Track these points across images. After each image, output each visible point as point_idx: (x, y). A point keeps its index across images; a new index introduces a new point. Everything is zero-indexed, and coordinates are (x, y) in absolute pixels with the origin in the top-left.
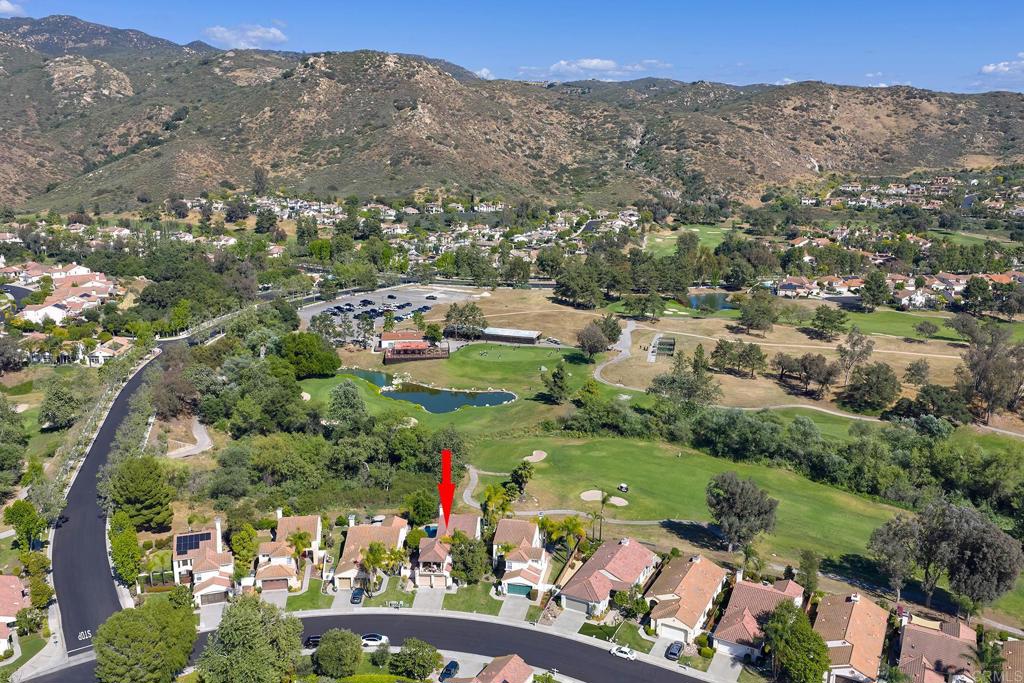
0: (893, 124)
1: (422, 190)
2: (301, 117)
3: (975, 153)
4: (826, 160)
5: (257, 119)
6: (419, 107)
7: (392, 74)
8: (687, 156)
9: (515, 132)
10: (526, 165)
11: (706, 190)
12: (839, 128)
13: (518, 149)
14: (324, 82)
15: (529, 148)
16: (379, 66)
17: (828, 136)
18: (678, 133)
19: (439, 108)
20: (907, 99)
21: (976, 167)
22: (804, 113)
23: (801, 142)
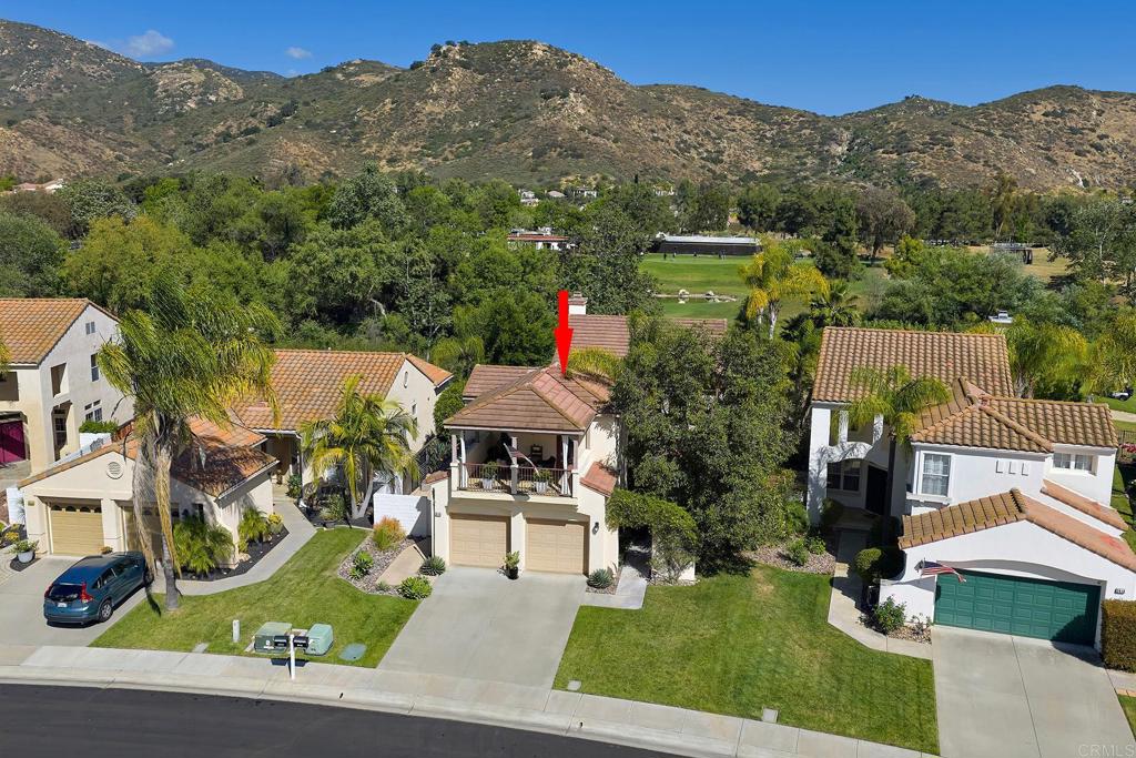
1: (570, 178)
2: (428, 109)
4: (1091, 174)
5: (375, 112)
6: (572, 94)
7: (541, 63)
8: (913, 159)
9: (689, 133)
10: (703, 167)
12: (1107, 137)
13: (692, 151)
14: (458, 72)
15: (707, 151)
16: (526, 54)
17: (1092, 146)
18: (898, 135)
19: (594, 100)
22: (1059, 119)
23: (1057, 152)
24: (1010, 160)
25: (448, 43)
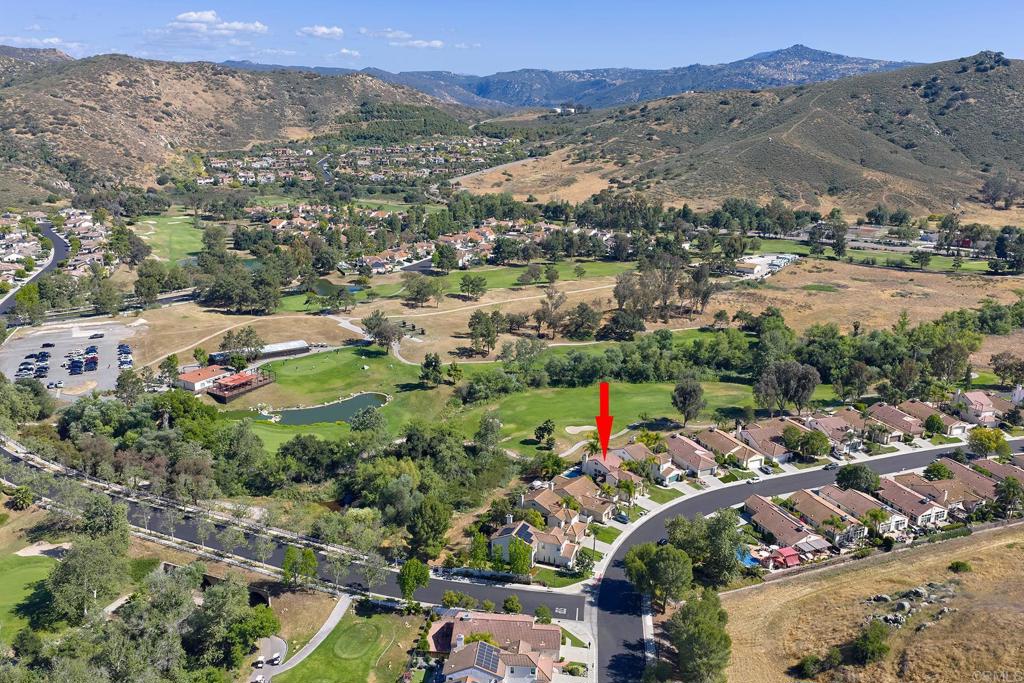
0: (212, 99)
3: (290, 125)
4: (172, 137)
11: (96, 177)
12: (170, 104)
17: (163, 112)
18: (21, 114)
20: (215, 75)
21: (299, 138)
22: (130, 89)
23: (143, 120)
24: (125, 136)
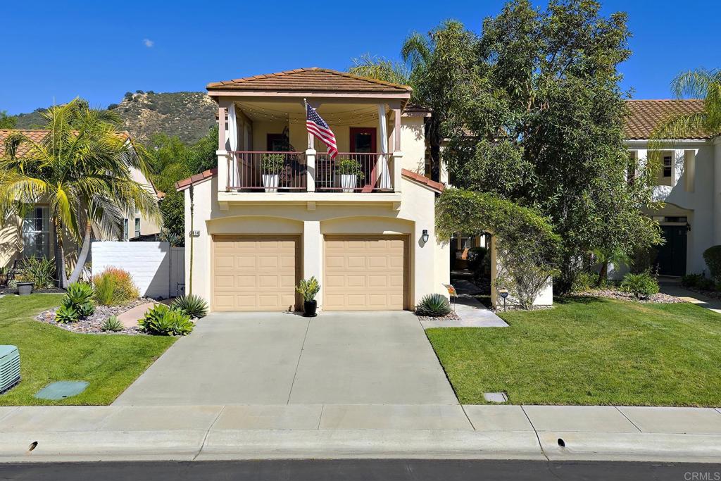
14: (146, 113)
16: (198, 102)
25: (138, 92)
